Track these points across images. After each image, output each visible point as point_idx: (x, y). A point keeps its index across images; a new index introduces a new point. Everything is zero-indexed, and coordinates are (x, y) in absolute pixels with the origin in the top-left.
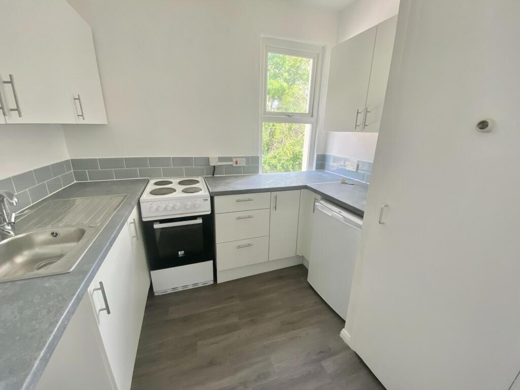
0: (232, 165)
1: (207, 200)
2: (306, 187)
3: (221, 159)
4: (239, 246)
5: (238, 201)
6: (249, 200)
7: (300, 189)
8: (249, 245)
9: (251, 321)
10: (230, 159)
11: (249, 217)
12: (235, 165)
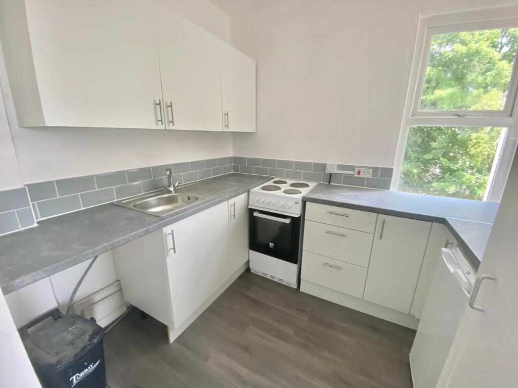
0: (353, 175)
1: (298, 203)
2: (443, 221)
3: (340, 167)
4: (326, 263)
5: (331, 213)
6: (345, 216)
7: (432, 222)
8: (339, 268)
9: (305, 345)
10: (352, 168)
11: (343, 235)
12: (356, 175)
